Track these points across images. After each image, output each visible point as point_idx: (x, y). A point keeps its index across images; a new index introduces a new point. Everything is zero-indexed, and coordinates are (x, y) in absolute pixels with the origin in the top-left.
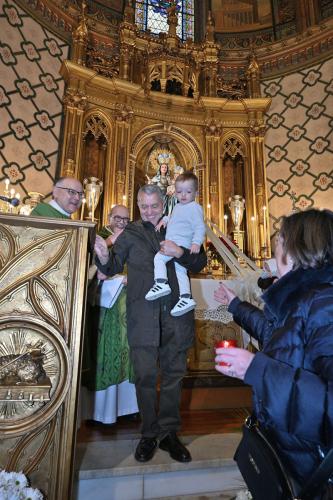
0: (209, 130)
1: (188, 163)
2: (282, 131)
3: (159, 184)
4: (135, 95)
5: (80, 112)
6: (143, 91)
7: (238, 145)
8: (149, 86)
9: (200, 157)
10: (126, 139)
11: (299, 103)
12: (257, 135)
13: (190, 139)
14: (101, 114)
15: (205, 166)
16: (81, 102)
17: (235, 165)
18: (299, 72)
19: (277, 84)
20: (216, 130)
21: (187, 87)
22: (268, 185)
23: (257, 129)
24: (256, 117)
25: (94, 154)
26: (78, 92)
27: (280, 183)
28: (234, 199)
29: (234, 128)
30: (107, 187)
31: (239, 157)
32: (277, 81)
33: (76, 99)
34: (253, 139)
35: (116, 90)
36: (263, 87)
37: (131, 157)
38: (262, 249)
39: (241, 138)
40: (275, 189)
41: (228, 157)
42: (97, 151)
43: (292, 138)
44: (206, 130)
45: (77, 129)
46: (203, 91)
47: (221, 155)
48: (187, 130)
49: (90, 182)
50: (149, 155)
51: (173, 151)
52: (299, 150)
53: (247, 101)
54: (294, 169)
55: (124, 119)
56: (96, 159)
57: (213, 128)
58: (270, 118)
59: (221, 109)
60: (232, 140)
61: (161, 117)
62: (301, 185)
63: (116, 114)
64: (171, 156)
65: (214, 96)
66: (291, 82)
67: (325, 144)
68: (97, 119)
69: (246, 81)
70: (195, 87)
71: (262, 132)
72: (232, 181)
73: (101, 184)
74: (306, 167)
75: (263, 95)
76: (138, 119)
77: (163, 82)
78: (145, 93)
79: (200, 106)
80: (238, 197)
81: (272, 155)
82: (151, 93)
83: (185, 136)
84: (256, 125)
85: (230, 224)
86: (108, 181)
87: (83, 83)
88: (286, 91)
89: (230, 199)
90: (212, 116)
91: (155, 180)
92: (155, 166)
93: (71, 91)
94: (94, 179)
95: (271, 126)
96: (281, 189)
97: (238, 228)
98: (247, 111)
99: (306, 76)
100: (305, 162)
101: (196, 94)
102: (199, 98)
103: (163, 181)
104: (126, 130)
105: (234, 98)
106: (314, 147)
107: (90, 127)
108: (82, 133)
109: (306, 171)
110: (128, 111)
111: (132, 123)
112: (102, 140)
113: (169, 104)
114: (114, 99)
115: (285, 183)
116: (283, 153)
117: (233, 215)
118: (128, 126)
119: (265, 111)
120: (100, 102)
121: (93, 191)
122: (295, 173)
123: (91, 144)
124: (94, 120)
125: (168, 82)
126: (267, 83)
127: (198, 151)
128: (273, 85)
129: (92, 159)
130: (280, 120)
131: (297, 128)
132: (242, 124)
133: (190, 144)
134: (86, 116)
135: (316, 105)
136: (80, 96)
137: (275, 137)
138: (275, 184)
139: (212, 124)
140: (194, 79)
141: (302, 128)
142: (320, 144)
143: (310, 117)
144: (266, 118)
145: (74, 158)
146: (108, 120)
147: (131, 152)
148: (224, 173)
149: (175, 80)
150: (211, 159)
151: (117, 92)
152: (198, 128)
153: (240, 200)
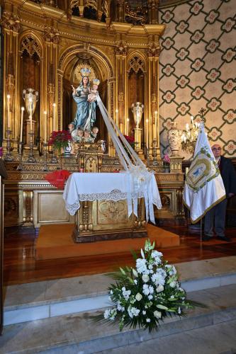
0: (119, 50)
1: (104, 76)
2: (173, 52)
3: (82, 93)
4: (60, 20)
5: (16, 34)
6: (65, 16)
7: (140, 62)
8: (71, 12)
9: (112, 72)
10: (54, 58)
11: (186, 30)
12: (154, 55)
13: (104, 57)
14: (33, 35)
15: (115, 80)
16: (15, 25)
17: (138, 78)
18: (187, 3)
19: (171, 12)
20: (124, 50)
21: (100, 14)
22: (160, 94)
23: (154, 50)
24: (154, 40)
25: (30, 68)
26: (12, 16)
27: (169, 93)
28: (136, 105)
29: (137, 49)
30: (42, 96)
31: (140, 72)
32: (171, 9)
33: (11, 22)
34: (151, 58)
35: (44, 14)
36: (160, 14)
37: (58, 72)
38: (153, 142)
39: (142, 56)
40: (165, 98)
41: (132, 72)
42: (33, 66)
43: (179, 58)
44: (116, 50)
45: (14, 49)
46: (114, 17)
47: (127, 71)
48: (102, 50)
49: (28, 92)
50: (74, 69)
51: (92, 66)
52: (183, 68)
53: (147, 27)
54: (179, 83)
55: (52, 40)
56: (32, 72)
57: (121, 49)
58: (164, 40)
59: (128, 32)
60: (136, 58)
61: (81, 38)
62: (183, 95)
63: (45, 36)
64: (91, 70)
65: (122, 21)
66: (181, 12)
67: (202, 64)
68: (31, 39)
69: (147, 8)
70: (107, 14)
71: (158, 52)
72: (135, 90)
73: (37, 94)
74: (187, 81)
75: (160, 21)
76: (63, 39)
77: (81, 9)
78: (68, 17)
79: (111, 29)
80: (138, 103)
81: (165, 71)
82: (73, 18)
83: (100, 54)
84: (153, 47)
85: (132, 123)
86: (42, 92)
87: (15, 7)
88: (178, 18)
89: (133, 105)
90: (121, 39)
91: (79, 89)
92: (79, 78)
93: (7, 15)
94: (31, 90)
95: (165, 47)
96: (169, 97)
97: (137, 126)
98: (147, 34)
99: (192, 6)
100: (186, 78)
101: (108, 20)
102: (110, 23)
103: (85, 90)
104: (54, 50)
105: (138, 23)
106: (194, 66)
107: (25, 47)
108: (18, 52)
109: (187, 85)
110: (54, 33)
111: (58, 43)
112: (36, 57)
113: (88, 27)
114: (43, 22)
115: (172, 93)
116: (172, 70)
117: (135, 117)
118: (55, 46)
119: (160, 35)
120: (32, 24)
121: (31, 100)
122: (179, 86)
123: (27, 60)
124: (28, 41)
125: (85, 9)
126: (164, 11)
127: (110, 67)
128: (168, 13)
129: (29, 73)
130: (172, 43)
131: (183, 50)
132: (143, 45)
133: (104, 61)
134: (21, 38)
135: (198, 32)
136: (14, 20)
137: (167, 57)
138: (165, 94)
139: (121, 45)
140: (107, 7)
141: (186, 50)
142: (198, 64)
143: (193, 41)
144: (161, 41)
145: (13, 74)
146: (39, 41)
147: (59, 67)
148: (129, 84)
149: (90, 7)
150: (119, 74)
151: (45, 16)
152: (110, 48)
153: (140, 106)
